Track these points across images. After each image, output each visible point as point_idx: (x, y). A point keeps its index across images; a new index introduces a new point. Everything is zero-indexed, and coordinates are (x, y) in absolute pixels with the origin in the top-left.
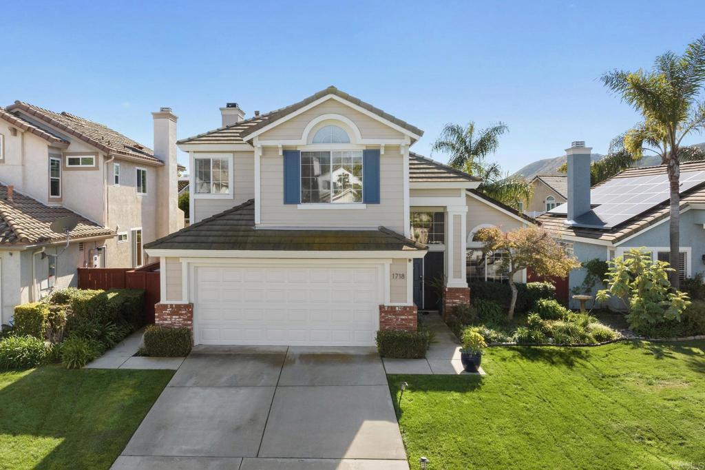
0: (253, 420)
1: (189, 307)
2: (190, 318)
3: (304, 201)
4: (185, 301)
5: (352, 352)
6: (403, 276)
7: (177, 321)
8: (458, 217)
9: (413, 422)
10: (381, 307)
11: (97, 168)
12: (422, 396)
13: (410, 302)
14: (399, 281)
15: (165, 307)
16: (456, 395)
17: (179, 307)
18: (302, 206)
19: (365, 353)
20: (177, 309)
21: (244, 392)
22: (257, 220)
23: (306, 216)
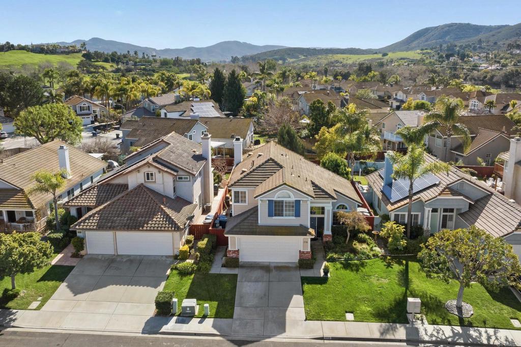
0: (265, 295)
1: (238, 251)
2: (238, 255)
3: (275, 215)
4: (237, 249)
5: (290, 265)
6: (307, 242)
7: (234, 255)
8: (328, 211)
9: (307, 295)
10: (300, 251)
11: (190, 181)
12: (310, 286)
13: (309, 250)
14: (306, 244)
15: (230, 251)
16: (319, 286)
17: (235, 251)
18: (274, 218)
19: (294, 266)
20: (234, 252)
21: (260, 284)
22: (259, 222)
23: (277, 221)
